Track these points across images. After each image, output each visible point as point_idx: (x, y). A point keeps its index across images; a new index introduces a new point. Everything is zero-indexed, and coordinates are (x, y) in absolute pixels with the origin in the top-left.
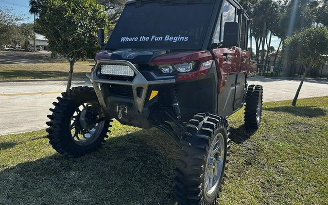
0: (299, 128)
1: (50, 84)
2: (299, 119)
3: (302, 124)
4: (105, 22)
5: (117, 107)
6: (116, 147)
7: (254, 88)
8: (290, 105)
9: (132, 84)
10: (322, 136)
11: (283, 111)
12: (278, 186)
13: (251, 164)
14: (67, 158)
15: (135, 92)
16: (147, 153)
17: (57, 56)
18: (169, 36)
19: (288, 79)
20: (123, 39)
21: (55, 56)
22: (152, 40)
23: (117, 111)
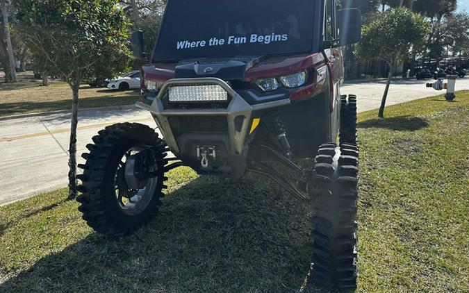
0: (405, 146)
1: (16, 123)
2: (400, 134)
3: (406, 140)
4: (122, 21)
5: (198, 150)
6: (180, 209)
7: (347, 99)
8: (376, 117)
9: (229, 113)
10: (436, 155)
11: (374, 127)
12: (416, 230)
13: (371, 205)
14: (113, 238)
15: (232, 124)
16: (229, 212)
17: (15, 78)
18: (256, 36)
19: (357, 83)
20: (180, 45)
21: (11, 79)
22: (229, 43)
23: (198, 155)
